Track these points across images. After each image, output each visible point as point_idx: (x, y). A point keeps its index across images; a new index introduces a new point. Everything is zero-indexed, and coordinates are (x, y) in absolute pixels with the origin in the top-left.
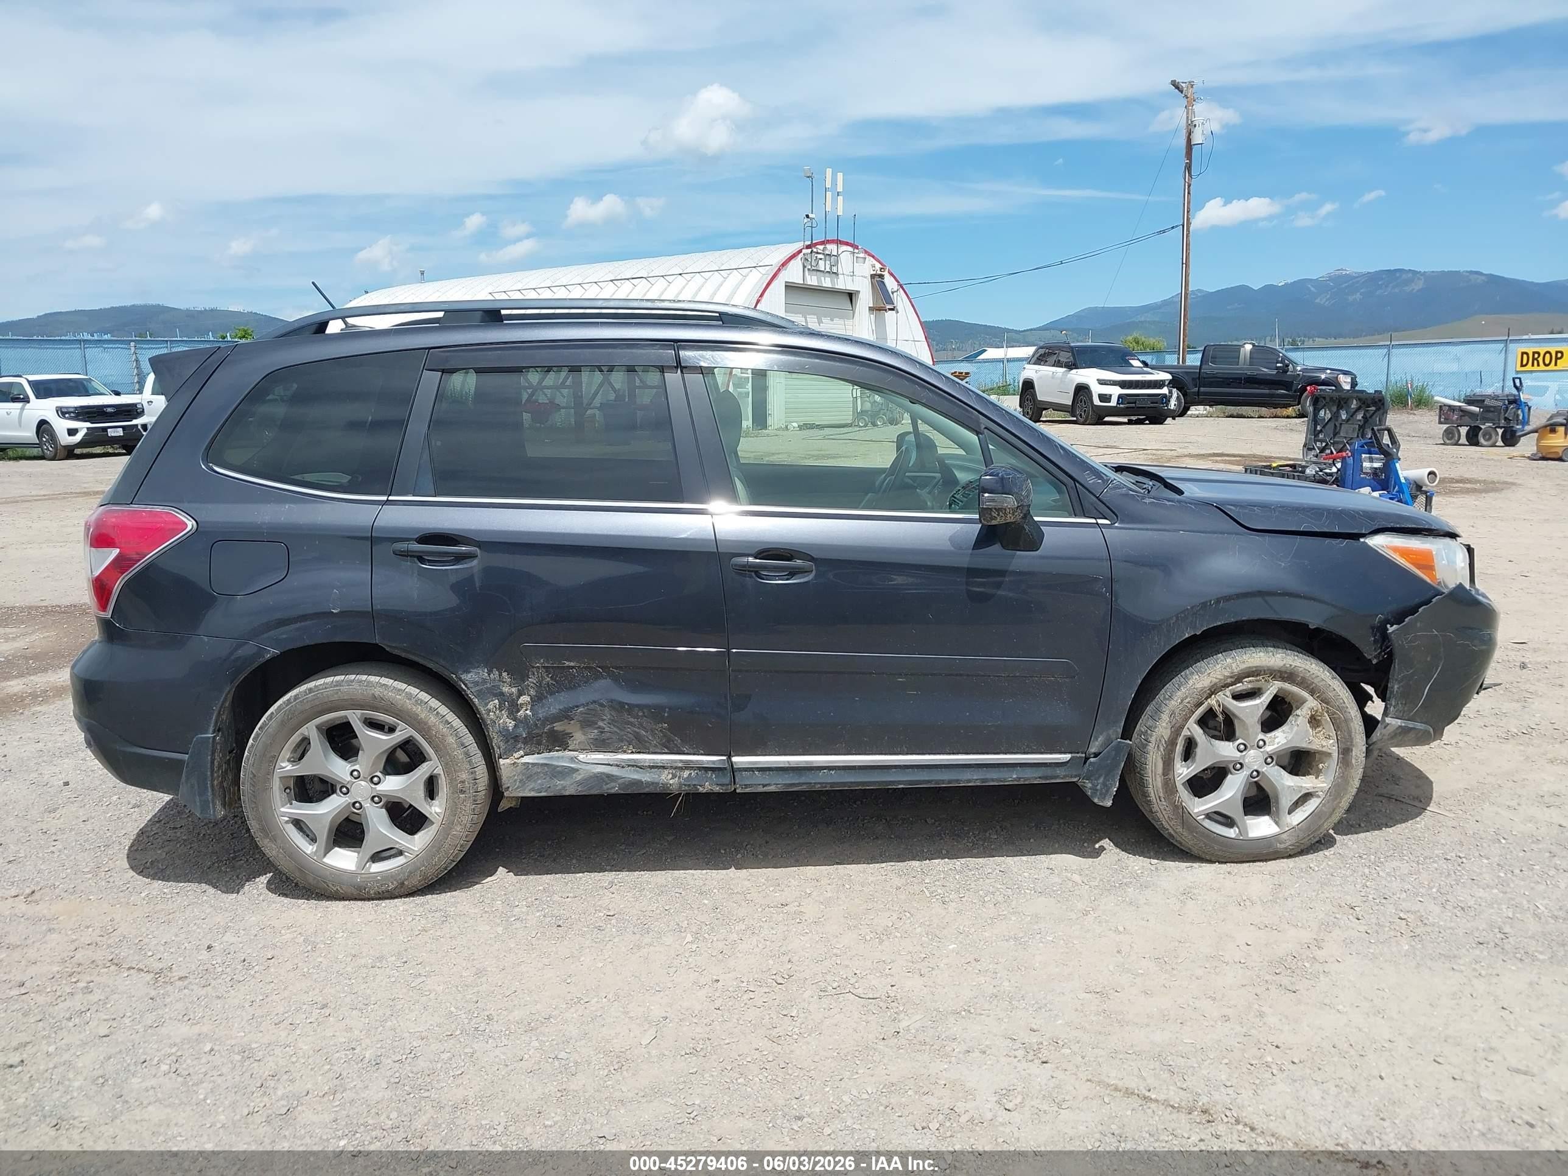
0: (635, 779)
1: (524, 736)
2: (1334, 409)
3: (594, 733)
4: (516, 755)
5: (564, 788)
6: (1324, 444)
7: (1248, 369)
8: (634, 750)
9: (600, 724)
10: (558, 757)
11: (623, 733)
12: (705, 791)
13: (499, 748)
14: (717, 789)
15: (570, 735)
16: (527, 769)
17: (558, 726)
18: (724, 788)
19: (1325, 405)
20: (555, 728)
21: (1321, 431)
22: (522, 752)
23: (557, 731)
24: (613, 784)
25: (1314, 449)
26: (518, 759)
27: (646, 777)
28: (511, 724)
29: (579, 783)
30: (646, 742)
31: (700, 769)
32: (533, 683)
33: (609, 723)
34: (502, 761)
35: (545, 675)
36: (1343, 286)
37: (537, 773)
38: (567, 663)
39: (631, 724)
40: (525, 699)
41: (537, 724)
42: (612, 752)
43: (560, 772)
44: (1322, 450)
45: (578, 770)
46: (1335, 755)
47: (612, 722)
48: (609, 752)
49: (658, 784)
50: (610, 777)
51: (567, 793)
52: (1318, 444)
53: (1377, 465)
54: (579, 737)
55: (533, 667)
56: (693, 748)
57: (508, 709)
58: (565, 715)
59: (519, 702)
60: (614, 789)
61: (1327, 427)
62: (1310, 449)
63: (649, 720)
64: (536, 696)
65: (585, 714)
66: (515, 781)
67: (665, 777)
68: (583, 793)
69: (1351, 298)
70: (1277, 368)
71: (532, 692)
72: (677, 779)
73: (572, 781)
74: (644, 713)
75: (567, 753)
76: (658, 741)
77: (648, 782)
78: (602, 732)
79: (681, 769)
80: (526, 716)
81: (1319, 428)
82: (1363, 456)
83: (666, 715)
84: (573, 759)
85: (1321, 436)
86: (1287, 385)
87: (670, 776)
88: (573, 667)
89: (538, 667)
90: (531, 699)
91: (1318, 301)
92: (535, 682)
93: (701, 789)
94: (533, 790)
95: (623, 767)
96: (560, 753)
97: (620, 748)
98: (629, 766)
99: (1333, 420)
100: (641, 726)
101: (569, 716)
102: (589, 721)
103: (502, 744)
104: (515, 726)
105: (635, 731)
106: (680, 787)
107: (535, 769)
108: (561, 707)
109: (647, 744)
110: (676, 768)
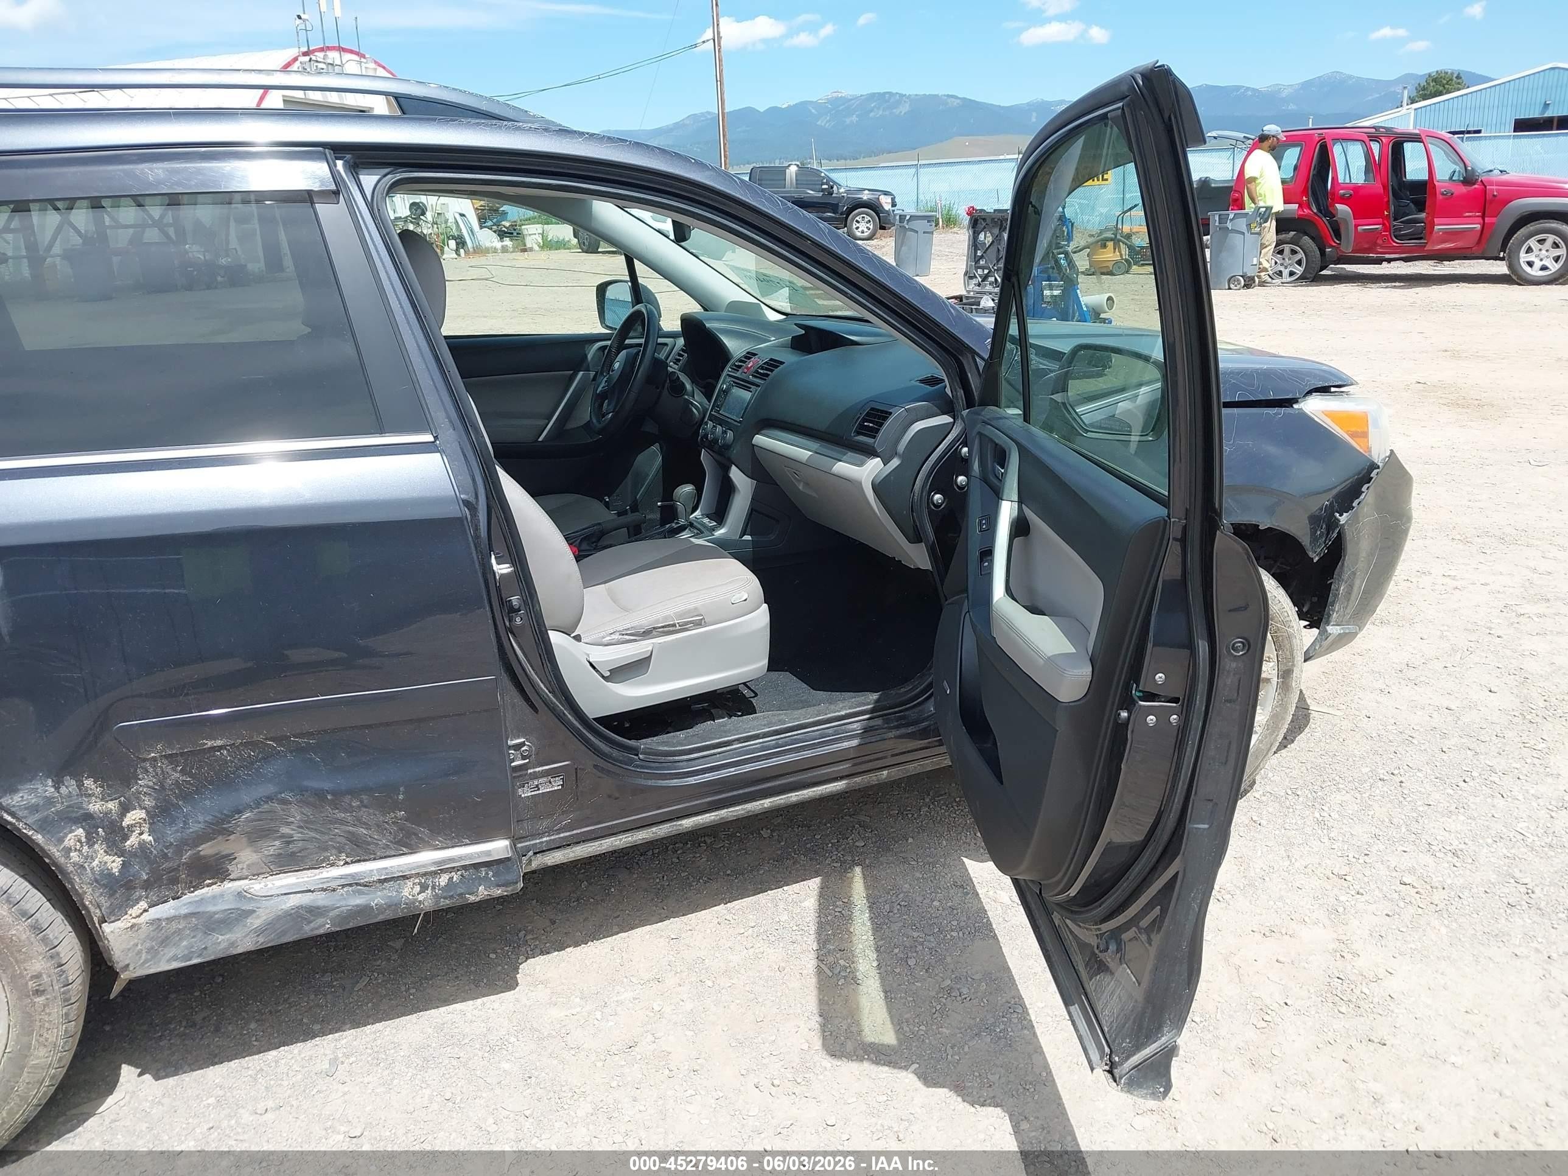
0: (357, 906)
1: (145, 877)
2: (996, 231)
3: (273, 847)
4: (134, 911)
5: (233, 944)
6: (986, 271)
7: (795, 192)
8: (348, 860)
9: (285, 830)
10: (214, 897)
11: (326, 837)
12: (478, 899)
13: (99, 907)
14: (498, 892)
15: (230, 858)
16: (159, 928)
17: (207, 849)
18: (509, 889)
19: (985, 228)
20: (202, 853)
21: (982, 257)
22: (143, 904)
23: (204, 857)
24: (320, 921)
25: (975, 277)
26: (139, 916)
27: (377, 898)
28: (115, 864)
29: (259, 931)
30: (369, 844)
31: (465, 868)
32: (148, 787)
33: (299, 827)
34: (107, 928)
35: (169, 769)
36: (841, 108)
37: (179, 932)
38: (210, 744)
39: (343, 822)
40: (135, 816)
41: (166, 854)
42: (308, 869)
43: (222, 922)
44: (985, 278)
45: (254, 911)
46: (1275, 680)
47: (306, 824)
48: (304, 869)
49: (399, 904)
50: (314, 911)
51: (240, 950)
52: (980, 271)
53: (1056, 293)
54: (247, 856)
55: (145, 760)
56: (451, 840)
57: (106, 840)
58: (219, 828)
59: (124, 824)
60: (325, 926)
61: (988, 252)
62: (971, 278)
63: (371, 811)
64: (156, 807)
65: (256, 821)
66: (139, 952)
67: (409, 891)
68: (269, 945)
69: (848, 121)
70: (823, 190)
71: (148, 802)
72: (429, 891)
73: (247, 930)
74: (362, 802)
75: (228, 885)
76: (391, 838)
77: (381, 905)
78: (288, 843)
79: (434, 874)
80: (142, 845)
81: (979, 253)
82: (1044, 283)
83: (401, 797)
84: (240, 895)
85: (982, 262)
86: (834, 208)
87: (418, 888)
88: (220, 748)
89: (154, 759)
90: (148, 813)
91: (819, 123)
92: (151, 784)
93: (472, 898)
94: (175, 958)
95: (334, 890)
96: (215, 889)
97: (323, 861)
98: (343, 886)
99: (995, 243)
100: (359, 822)
101: (225, 829)
102: (263, 830)
103: (102, 900)
104: (124, 864)
105: (349, 832)
106: (437, 903)
107: (174, 926)
108: (209, 818)
109: (372, 847)
110: (425, 874)
